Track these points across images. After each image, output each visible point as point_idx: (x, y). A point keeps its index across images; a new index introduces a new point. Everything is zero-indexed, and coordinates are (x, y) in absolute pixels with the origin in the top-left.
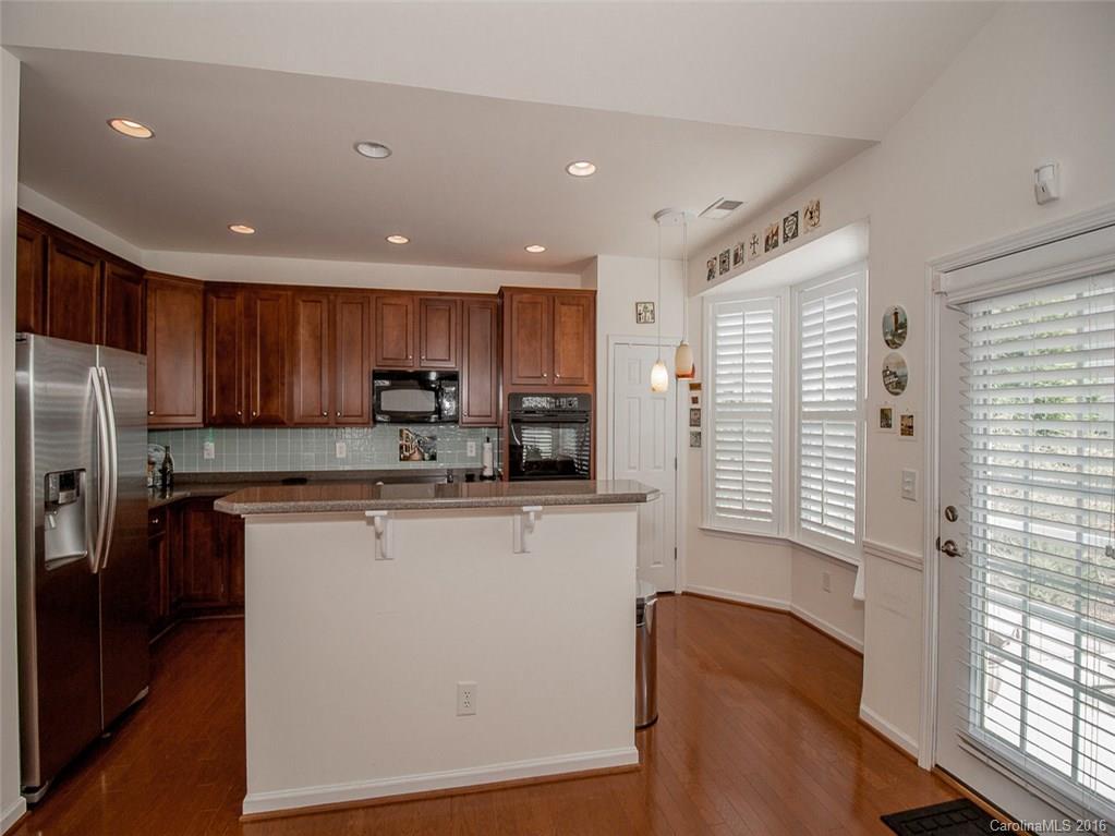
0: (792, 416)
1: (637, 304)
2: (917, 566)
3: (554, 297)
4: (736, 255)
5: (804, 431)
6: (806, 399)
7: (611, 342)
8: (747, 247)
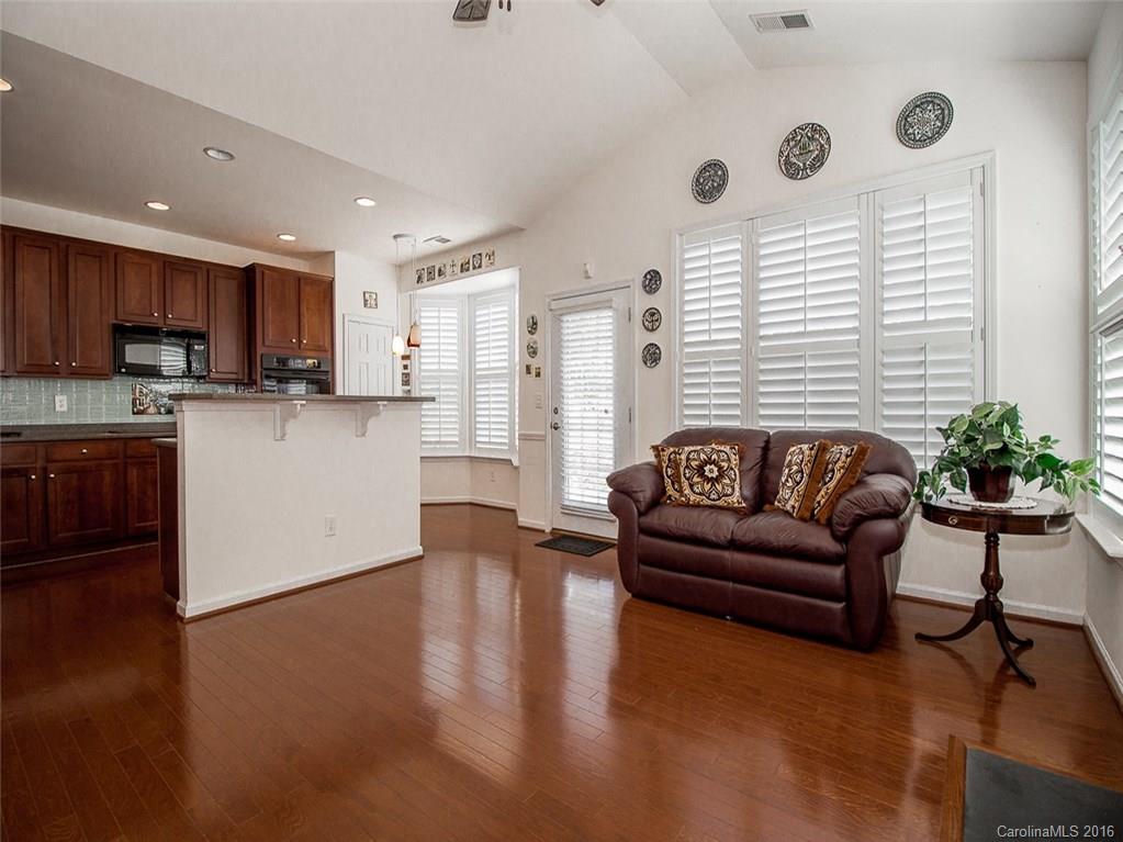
0: (471, 378)
1: (364, 293)
2: (542, 439)
3: (299, 279)
4: (440, 270)
5: (478, 386)
6: (478, 366)
7: (346, 319)
8: (448, 267)
